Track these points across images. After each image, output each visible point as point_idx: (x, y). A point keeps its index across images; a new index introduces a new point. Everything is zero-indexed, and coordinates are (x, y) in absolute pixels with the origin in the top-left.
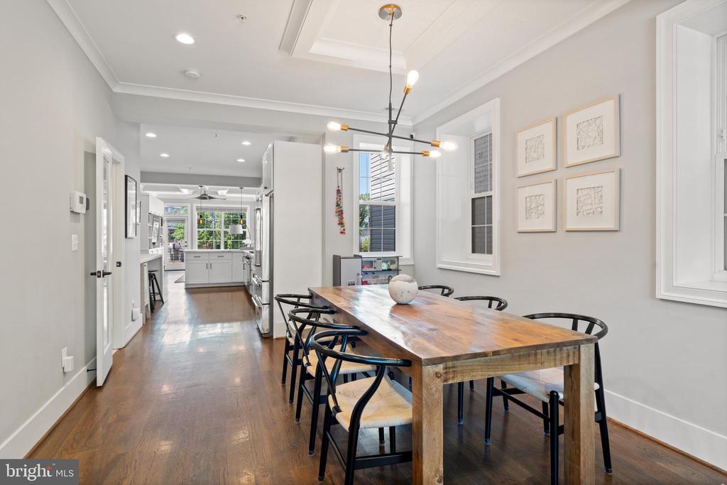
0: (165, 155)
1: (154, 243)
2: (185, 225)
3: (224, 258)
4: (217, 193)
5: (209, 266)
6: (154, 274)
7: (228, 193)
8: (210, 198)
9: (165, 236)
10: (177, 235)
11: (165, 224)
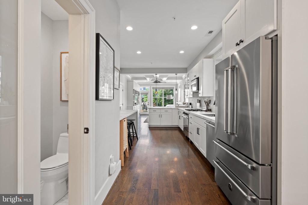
0: (139, 52)
1: (135, 103)
2: (148, 95)
3: (168, 112)
4: (162, 80)
5: (160, 116)
6: (133, 122)
7: (167, 79)
8: (159, 82)
9: (140, 100)
10: (144, 100)
11: (140, 95)
